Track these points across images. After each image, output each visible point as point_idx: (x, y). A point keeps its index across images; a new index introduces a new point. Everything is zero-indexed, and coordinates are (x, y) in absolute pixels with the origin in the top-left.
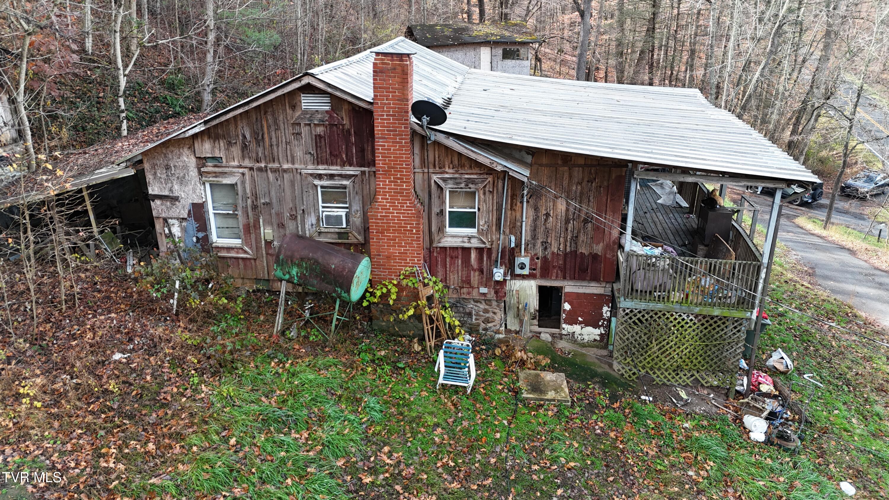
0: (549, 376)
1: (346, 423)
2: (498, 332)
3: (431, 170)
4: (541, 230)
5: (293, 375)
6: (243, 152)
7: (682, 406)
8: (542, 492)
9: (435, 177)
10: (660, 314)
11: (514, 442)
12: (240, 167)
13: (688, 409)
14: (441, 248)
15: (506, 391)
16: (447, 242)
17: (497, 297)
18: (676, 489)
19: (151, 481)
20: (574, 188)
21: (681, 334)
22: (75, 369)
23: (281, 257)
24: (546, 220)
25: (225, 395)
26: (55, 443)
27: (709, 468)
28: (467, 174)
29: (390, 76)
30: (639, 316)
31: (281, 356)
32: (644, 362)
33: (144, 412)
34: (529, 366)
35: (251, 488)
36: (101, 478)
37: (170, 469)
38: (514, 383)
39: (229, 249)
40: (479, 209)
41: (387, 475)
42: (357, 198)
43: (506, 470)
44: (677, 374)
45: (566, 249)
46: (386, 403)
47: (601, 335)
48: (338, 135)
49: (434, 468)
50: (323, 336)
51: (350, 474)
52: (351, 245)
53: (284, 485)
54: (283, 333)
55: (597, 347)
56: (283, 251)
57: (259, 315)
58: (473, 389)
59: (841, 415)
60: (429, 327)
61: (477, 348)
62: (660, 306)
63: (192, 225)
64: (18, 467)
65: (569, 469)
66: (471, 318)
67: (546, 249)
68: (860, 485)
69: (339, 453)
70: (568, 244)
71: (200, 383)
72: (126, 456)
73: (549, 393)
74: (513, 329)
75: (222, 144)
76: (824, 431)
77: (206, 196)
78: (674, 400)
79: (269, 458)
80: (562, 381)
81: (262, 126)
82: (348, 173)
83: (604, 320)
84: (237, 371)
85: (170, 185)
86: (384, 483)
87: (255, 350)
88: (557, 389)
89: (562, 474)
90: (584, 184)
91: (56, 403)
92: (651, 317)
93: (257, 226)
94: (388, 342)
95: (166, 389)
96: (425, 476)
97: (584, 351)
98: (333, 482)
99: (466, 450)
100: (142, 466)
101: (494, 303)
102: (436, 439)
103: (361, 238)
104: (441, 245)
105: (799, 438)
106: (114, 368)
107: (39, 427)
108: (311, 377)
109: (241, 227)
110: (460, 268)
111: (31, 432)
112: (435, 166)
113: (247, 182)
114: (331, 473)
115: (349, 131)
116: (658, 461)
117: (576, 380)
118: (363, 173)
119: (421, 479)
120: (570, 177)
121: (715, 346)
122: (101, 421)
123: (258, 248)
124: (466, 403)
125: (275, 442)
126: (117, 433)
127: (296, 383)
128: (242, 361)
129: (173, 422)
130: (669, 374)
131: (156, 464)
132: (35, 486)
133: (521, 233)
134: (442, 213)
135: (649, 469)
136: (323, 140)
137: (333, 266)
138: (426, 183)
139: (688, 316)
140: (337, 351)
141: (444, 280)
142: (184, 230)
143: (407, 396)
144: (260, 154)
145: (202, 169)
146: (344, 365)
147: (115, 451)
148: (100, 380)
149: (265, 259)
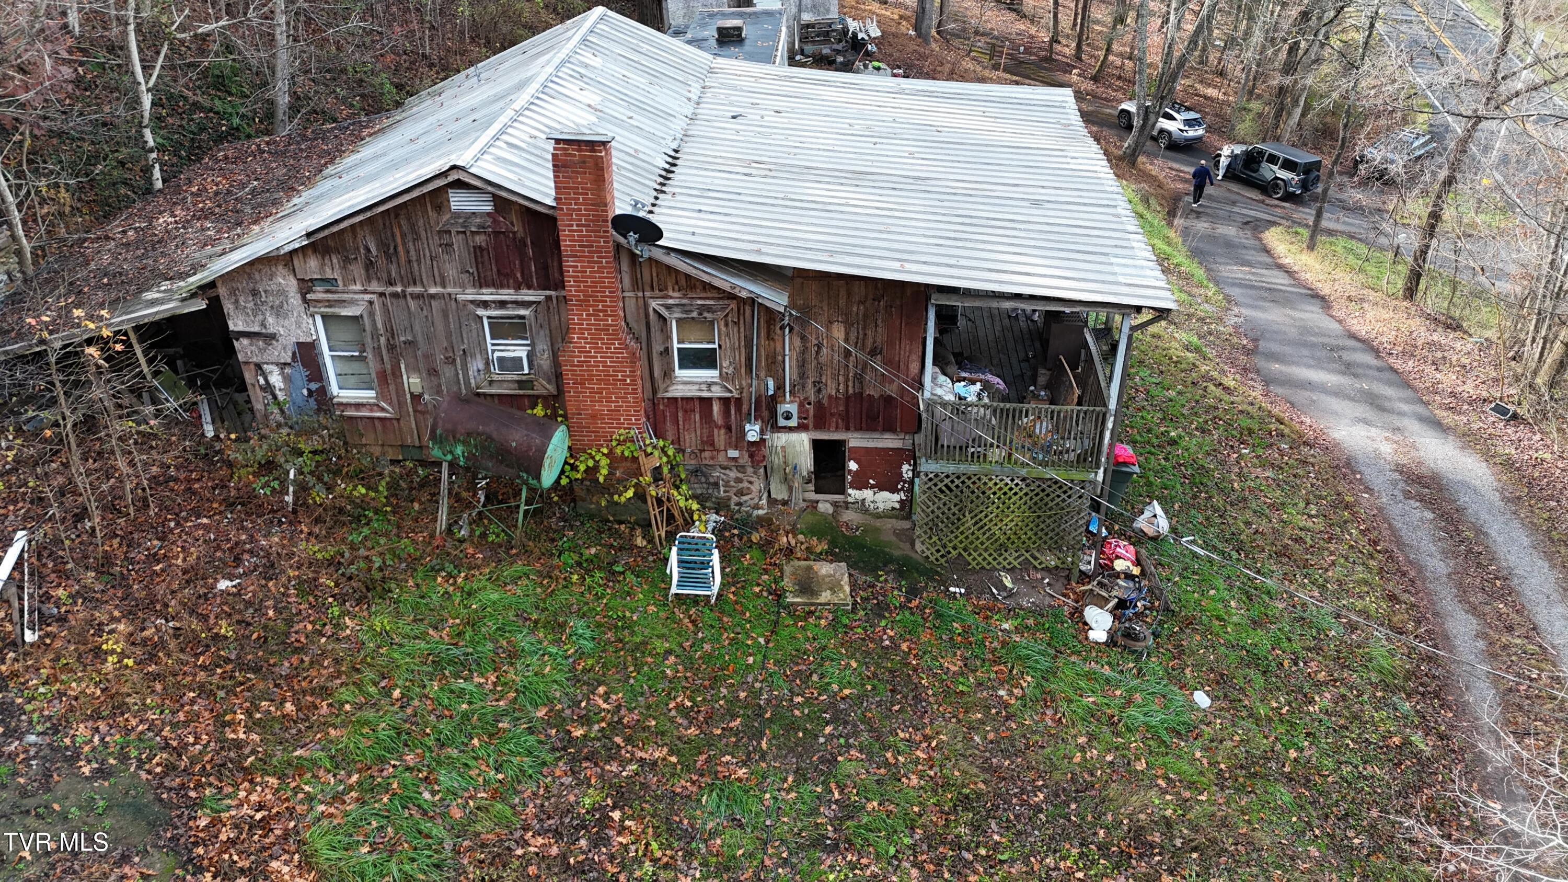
0: (825, 569)
1: (546, 657)
2: (757, 507)
3: (648, 294)
4: (811, 367)
5: (469, 594)
6: (367, 270)
7: (1005, 598)
8: (805, 730)
9: (654, 304)
10: (974, 479)
11: (771, 666)
12: (365, 292)
13: (1011, 603)
14: (668, 399)
15: (765, 594)
16: (677, 391)
17: (752, 462)
18: (979, 716)
19: (297, 753)
20: (855, 309)
21: (1004, 503)
22: (170, 610)
23: (438, 432)
24: (817, 353)
25: (378, 629)
26: (162, 712)
27: (1025, 685)
28: (700, 298)
29: (578, 173)
30: (947, 481)
31: (450, 567)
32: (956, 542)
33: (272, 662)
34: (799, 555)
35: (428, 754)
36: (232, 754)
37: (319, 736)
38: (776, 582)
39: (358, 406)
40: (720, 346)
41: (603, 725)
42: (542, 333)
43: (760, 706)
44: (1001, 555)
45: (847, 391)
46: (599, 625)
47: (901, 502)
48: (508, 246)
49: (665, 711)
50: (506, 534)
51: (555, 726)
52: (538, 397)
53: (470, 747)
54: (449, 531)
55: (896, 517)
56: (440, 423)
57: (412, 501)
58: (720, 595)
59: (1218, 597)
60: (657, 511)
61: (727, 534)
62: (974, 468)
63: (299, 373)
64: (122, 748)
65: (842, 698)
66: (718, 488)
67: (819, 391)
68: (1220, 694)
69: (539, 701)
70: (851, 384)
71: (343, 614)
72: (257, 723)
73: (824, 594)
74: (779, 497)
75: (335, 261)
76: (1189, 622)
77: (317, 331)
78: (994, 591)
79: (447, 713)
80: (843, 574)
81: (393, 235)
82: (527, 298)
83: (905, 482)
84: (390, 595)
85: (261, 317)
86: (600, 735)
87: (413, 562)
88: (834, 588)
89: (832, 705)
90: (867, 304)
91: (152, 658)
92: (963, 482)
93: (397, 374)
94: (600, 532)
95: (296, 628)
96: (653, 723)
97: (878, 523)
98: (532, 739)
99: (707, 683)
100: (282, 735)
101: (750, 470)
102: (668, 672)
103: (552, 389)
104: (669, 395)
105: (1153, 634)
106: (222, 603)
107: (137, 693)
108: (495, 596)
109: (374, 375)
110: (698, 424)
111: (127, 700)
112: (652, 289)
113: (378, 313)
114: (530, 728)
115: (523, 241)
116: (961, 680)
117: (863, 571)
118: (548, 298)
119: (649, 727)
120: (849, 294)
121: (1050, 517)
122: (216, 677)
123: (401, 404)
124: (709, 616)
125: (452, 692)
126: (241, 692)
127: (474, 606)
128: (396, 579)
129: (313, 673)
130: (990, 555)
131: (300, 731)
132: (149, 772)
133: (784, 370)
134: (667, 351)
135: (947, 693)
136: (485, 253)
137: (514, 444)
138: (642, 311)
139: (1012, 480)
140: (527, 552)
141: (677, 441)
142: (287, 379)
143: (628, 614)
144: (393, 274)
145: (308, 296)
146: (539, 573)
147: (242, 717)
148: (206, 621)
149: (412, 418)
